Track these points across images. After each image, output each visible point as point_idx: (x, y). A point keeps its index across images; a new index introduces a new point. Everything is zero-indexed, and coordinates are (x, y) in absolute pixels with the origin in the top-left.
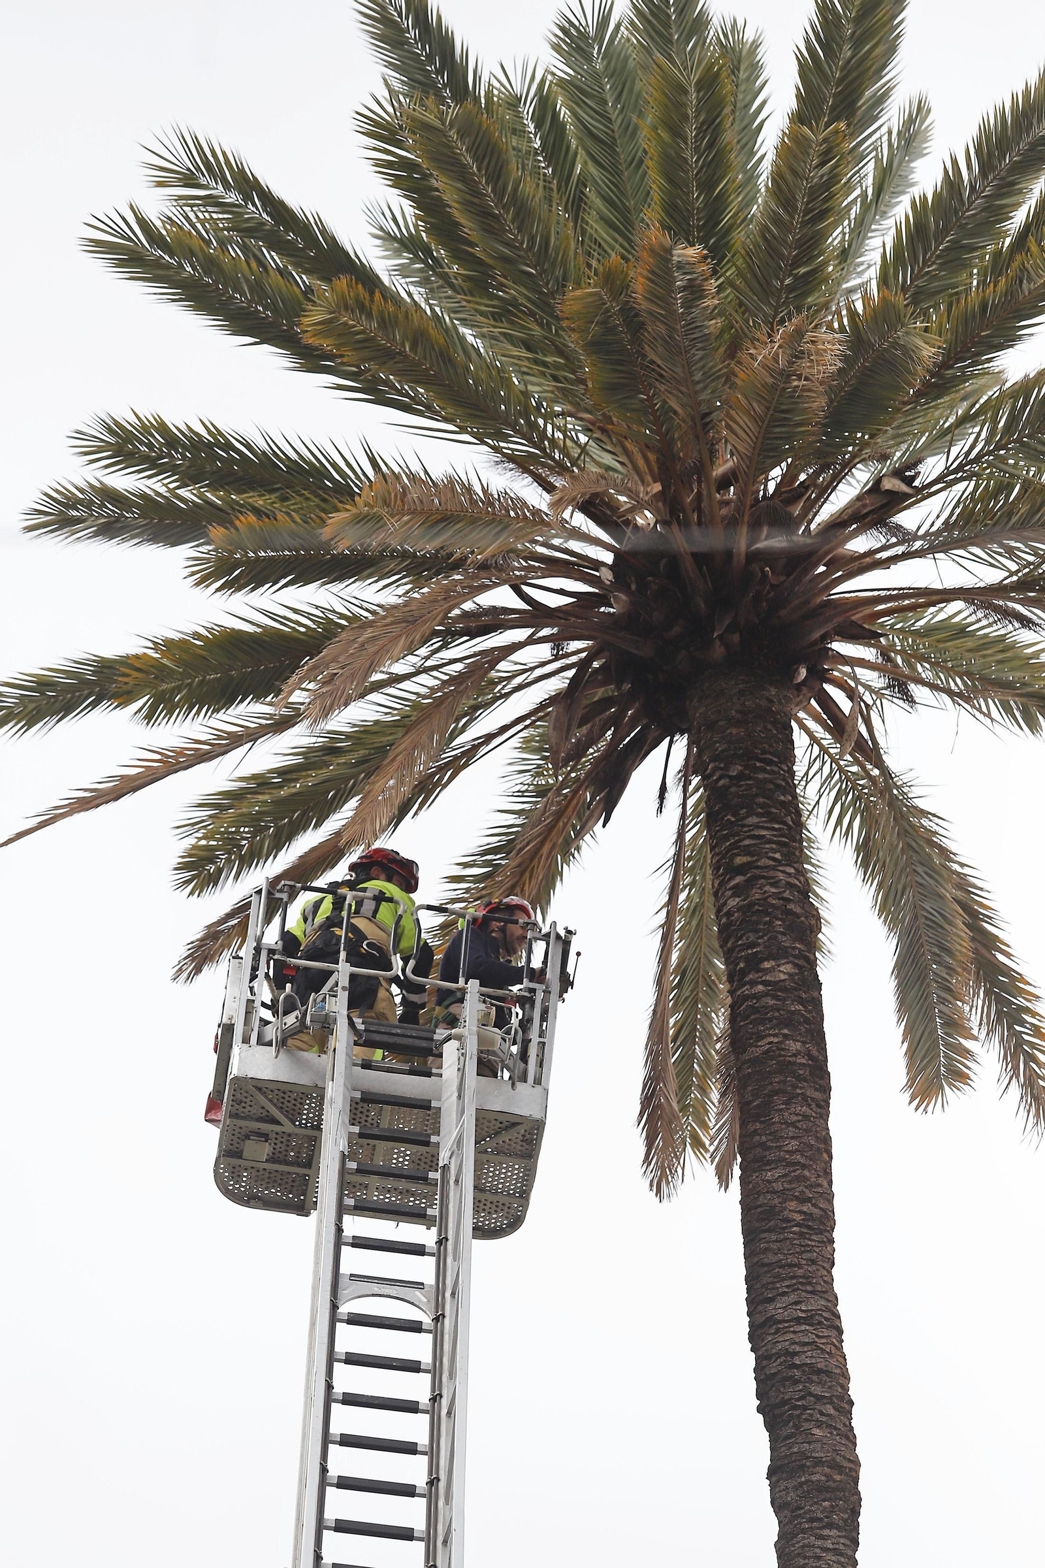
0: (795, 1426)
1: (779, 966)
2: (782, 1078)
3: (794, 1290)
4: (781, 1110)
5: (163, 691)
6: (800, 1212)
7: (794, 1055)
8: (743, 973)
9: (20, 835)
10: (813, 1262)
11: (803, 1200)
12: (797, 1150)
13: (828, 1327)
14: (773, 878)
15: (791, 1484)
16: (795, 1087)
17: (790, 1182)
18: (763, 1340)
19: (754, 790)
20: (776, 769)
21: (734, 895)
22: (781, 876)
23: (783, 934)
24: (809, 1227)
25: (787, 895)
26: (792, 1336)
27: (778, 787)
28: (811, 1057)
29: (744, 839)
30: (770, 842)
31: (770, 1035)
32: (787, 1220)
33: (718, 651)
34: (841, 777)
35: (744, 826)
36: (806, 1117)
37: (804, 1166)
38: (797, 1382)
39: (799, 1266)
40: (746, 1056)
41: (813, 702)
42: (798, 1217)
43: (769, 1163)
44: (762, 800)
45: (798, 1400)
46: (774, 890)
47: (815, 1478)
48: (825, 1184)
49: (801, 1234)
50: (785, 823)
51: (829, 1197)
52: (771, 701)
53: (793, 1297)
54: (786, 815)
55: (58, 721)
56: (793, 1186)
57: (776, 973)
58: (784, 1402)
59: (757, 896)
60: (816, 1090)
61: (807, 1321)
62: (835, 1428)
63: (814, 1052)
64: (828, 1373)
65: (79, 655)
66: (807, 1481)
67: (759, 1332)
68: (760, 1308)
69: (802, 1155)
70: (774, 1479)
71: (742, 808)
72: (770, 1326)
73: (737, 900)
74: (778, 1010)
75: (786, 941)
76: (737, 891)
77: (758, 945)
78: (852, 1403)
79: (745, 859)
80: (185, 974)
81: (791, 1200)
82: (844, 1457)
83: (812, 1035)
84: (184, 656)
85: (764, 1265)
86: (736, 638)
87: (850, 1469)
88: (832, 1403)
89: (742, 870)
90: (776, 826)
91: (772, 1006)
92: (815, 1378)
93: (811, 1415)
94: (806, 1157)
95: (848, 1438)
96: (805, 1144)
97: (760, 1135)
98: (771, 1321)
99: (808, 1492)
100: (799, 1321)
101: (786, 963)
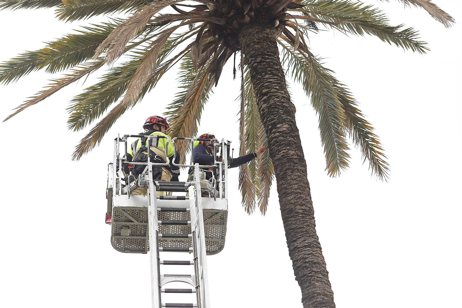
0: (309, 283)
1: (283, 125)
2: (289, 164)
3: (303, 236)
4: (290, 175)
5: (55, 60)
6: (302, 209)
7: (292, 156)
8: (271, 130)
9: (11, 116)
10: (308, 226)
11: (302, 205)
12: (297, 188)
13: (316, 248)
14: (276, 95)
15: (310, 303)
16: (294, 167)
17: (297, 199)
18: (294, 255)
19: (266, 65)
20: (273, 57)
21: (264, 103)
22: (280, 94)
23: (283, 114)
24: (305, 214)
25: (282, 101)
26: (304, 252)
27: (275, 63)
28: (298, 156)
29: (265, 83)
30: (274, 83)
31: (283, 150)
32: (297, 213)
33: (247, 19)
34: (295, 59)
35: (264, 79)
36: (299, 176)
37: (301, 193)
38: (308, 268)
39: (303, 228)
40: (276, 158)
41: (282, 33)
42: (301, 211)
43: (288, 194)
44: (269, 69)
45: (309, 274)
46: (278, 100)
47: (318, 300)
48: (309, 198)
49: (303, 217)
50: (278, 76)
51: (311, 203)
52: (268, 34)
53: (303, 239)
54: (278, 73)
55: (20, 77)
56: (298, 200)
57: (282, 128)
58: (304, 275)
59: (272, 102)
60: (301, 166)
61: (309, 246)
62: (323, 282)
63: (299, 154)
64: (318, 263)
65: (23, 52)
66: (316, 301)
67: (293, 252)
68: (292, 244)
69: (300, 190)
70: (304, 302)
71: (263, 72)
72: (296, 250)
73: (265, 105)
74: (285, 141)
75: (284, 116)
76: (265, 102)
77: (275, 119)
78: (328, 273)
79: (266, 90)
80: (76, 158)
81: (298, 205)
82: (328, 291)
83: (298, 148)
84: (60, 47)
85: (291, 229)
86: (253, 13)
87: (330, 295)
88: (321, 273)
89: (266, 94)
90: (276, 77)
91: (282, 140)
92: (314, 265)
93: (314, 278)
94: (301, 190)
95: (328, 285)
96: (300, 185)
97: (284, 185)
98: (296, 248)
100: (306, 246)
101: (285, 124)
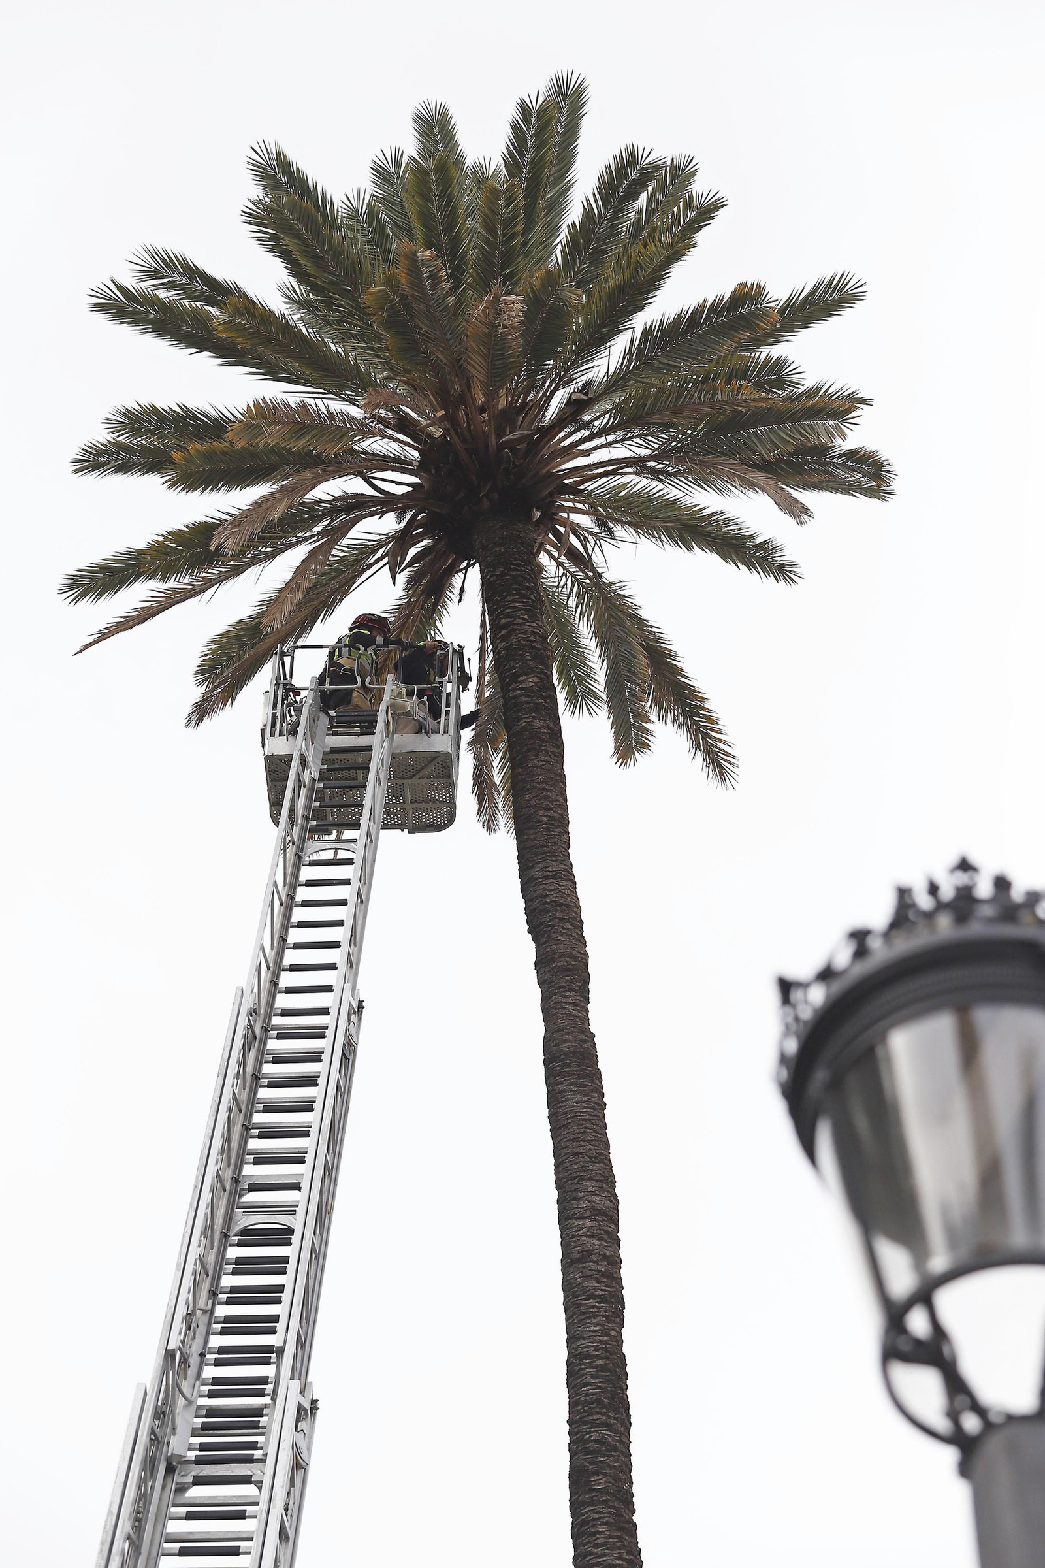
0: (548, 936)
1: (529, 678)
2: (533, 741)
3: (544, 860)
4: (533, 759)
6: (547, 816)
7: (540, 728)
8: (509, 684)
10: (556, 844)
11: (548, 809)
12: (543, 782)
13: (565, 880)
14: (522, 629)
15: (547, 969)
16: (541, 746)
17: (540, 800)
18: (528, 890)
19: (511, 581)
20: (523, 569)
21: (501, 642)
22: (528, 628)
23: (531, 660)
24: (552, 824)
25: (532, 638)
26: (544, 886)
27: (525, 579)
28: (549, 728)
29: (506, 609)
30: (521, 609)
31: (525, 718)
32: (539, 821)
33: (486, 504)
35: (505, 602)
36: (548, 762)
37: (548, 790)
38: (549, 911)
39: (547, 846)
40: (512, 732)
41: (550, 535)
42: (545, 819)
43: (528, 790)
44: (515, 586)
45: (549, 921)
46: (524, 636)
47: (559, 964)
48: (561, 800)
49: (548, 829)
50: (530, 599)
51: (566, 808)
52: (520, 531)
53: (544, 864)
54: (530, 594)
55: (116, 592)
56: (542, 801)
57: (527, 682)
58: (541, 924)
59: (514, 640)
60: (553, 747)
61: (553, 877)
62: (572, 936)
63: (552, 726)
64: (567, 905)
65: (121, 549)
66: (555, 966)
67: (526, 887)
68: (526, 873)
69: (547, 784)
70: (537, 968)
71: (504, 593)
72: (532, 882)
73: (503, 644)
74: (529, 703)
75: (532, 664)
76: (503, 639)
77: (516, 668)
78: (582, 923)
79: (506, 620)
80: (193, 723)
81: (541, 810)
82: (578, 952)
83: (550, 717)
84: (180, 540)
85: (527, 848)
86: (495, 496)
87: (582, 958)
88: (569, 922)
89: (505, 626)
90: (524, 600)
91: (525, 701)
92: (559, 908)
93: (557, 929)
94: (549, 785)
95: (580, 941)
96: (548, 778)
97: (522, 775)
98: (532, 879)
99: (557, 972)
100: (547, 877)
101: (533, 677)
